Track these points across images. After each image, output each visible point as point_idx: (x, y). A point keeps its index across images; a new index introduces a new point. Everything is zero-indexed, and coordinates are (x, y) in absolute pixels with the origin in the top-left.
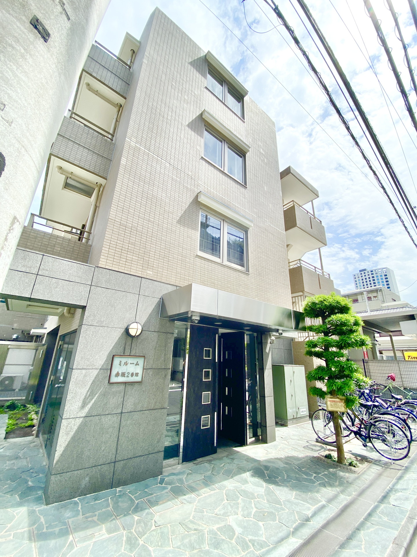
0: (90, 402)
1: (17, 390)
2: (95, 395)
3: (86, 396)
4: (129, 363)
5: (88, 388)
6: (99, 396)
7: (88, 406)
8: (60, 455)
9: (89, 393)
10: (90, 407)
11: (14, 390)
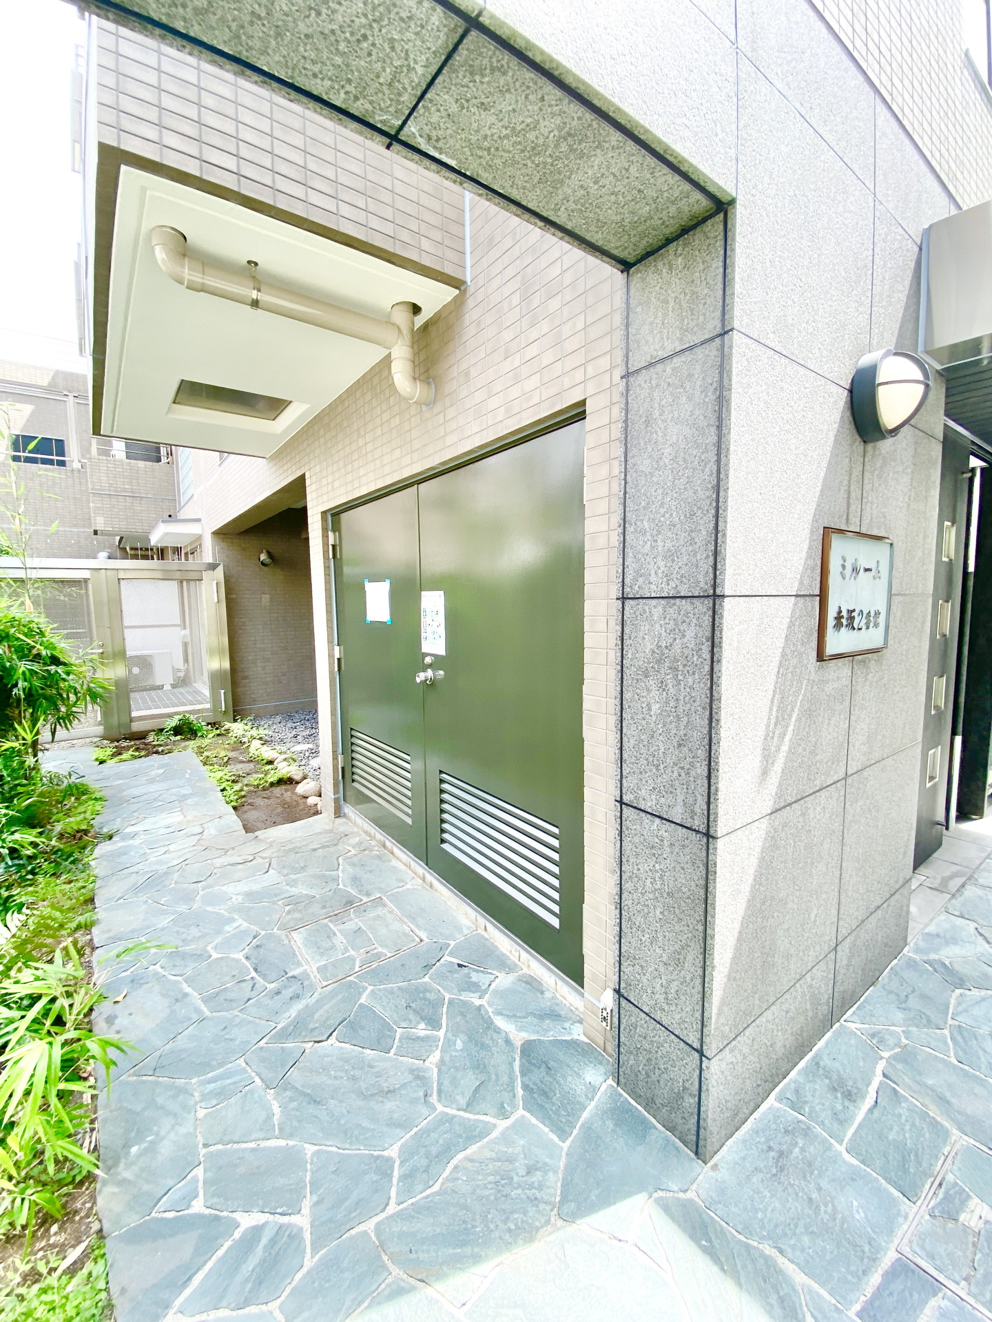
0: (778, 750)
1: (167, 687)
2: (790, 716)
3: (768, 726)
4: (862, 570)
5: (772, 687)
6: (799, 720)
7: (775, 768)
8: (725, 980)
9: (774, 713)
10: (780, 771)
11: (161, 687)
